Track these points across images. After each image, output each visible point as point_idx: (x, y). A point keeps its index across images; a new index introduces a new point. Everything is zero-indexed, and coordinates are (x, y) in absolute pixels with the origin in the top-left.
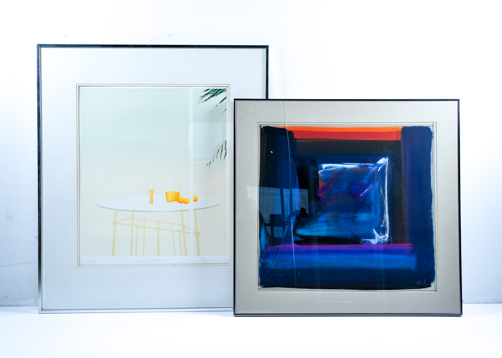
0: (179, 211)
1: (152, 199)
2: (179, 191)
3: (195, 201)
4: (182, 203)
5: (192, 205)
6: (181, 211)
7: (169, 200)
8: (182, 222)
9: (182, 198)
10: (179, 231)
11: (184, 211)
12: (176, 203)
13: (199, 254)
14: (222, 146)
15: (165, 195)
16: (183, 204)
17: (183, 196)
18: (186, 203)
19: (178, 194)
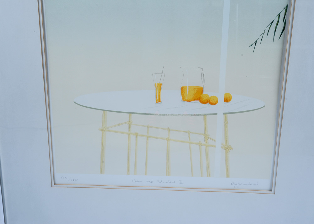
0: (201, 115)
1: (160, 96)
2: (201, 86)
3: (227, 100)
4: (207, 103)
5: (221, 107)
6: (204, 115)
7: (187, 98)
8: (205, 130)
9: (206, 95)
10: (200, 144)
11: (208, 114)
12: (197, 104)
13: (228, 176)
14: (279, 15)
15: (180, 91)
16: (208, 105)
17: (208, 93)
18: (212, 104)
19: (200, 90)
